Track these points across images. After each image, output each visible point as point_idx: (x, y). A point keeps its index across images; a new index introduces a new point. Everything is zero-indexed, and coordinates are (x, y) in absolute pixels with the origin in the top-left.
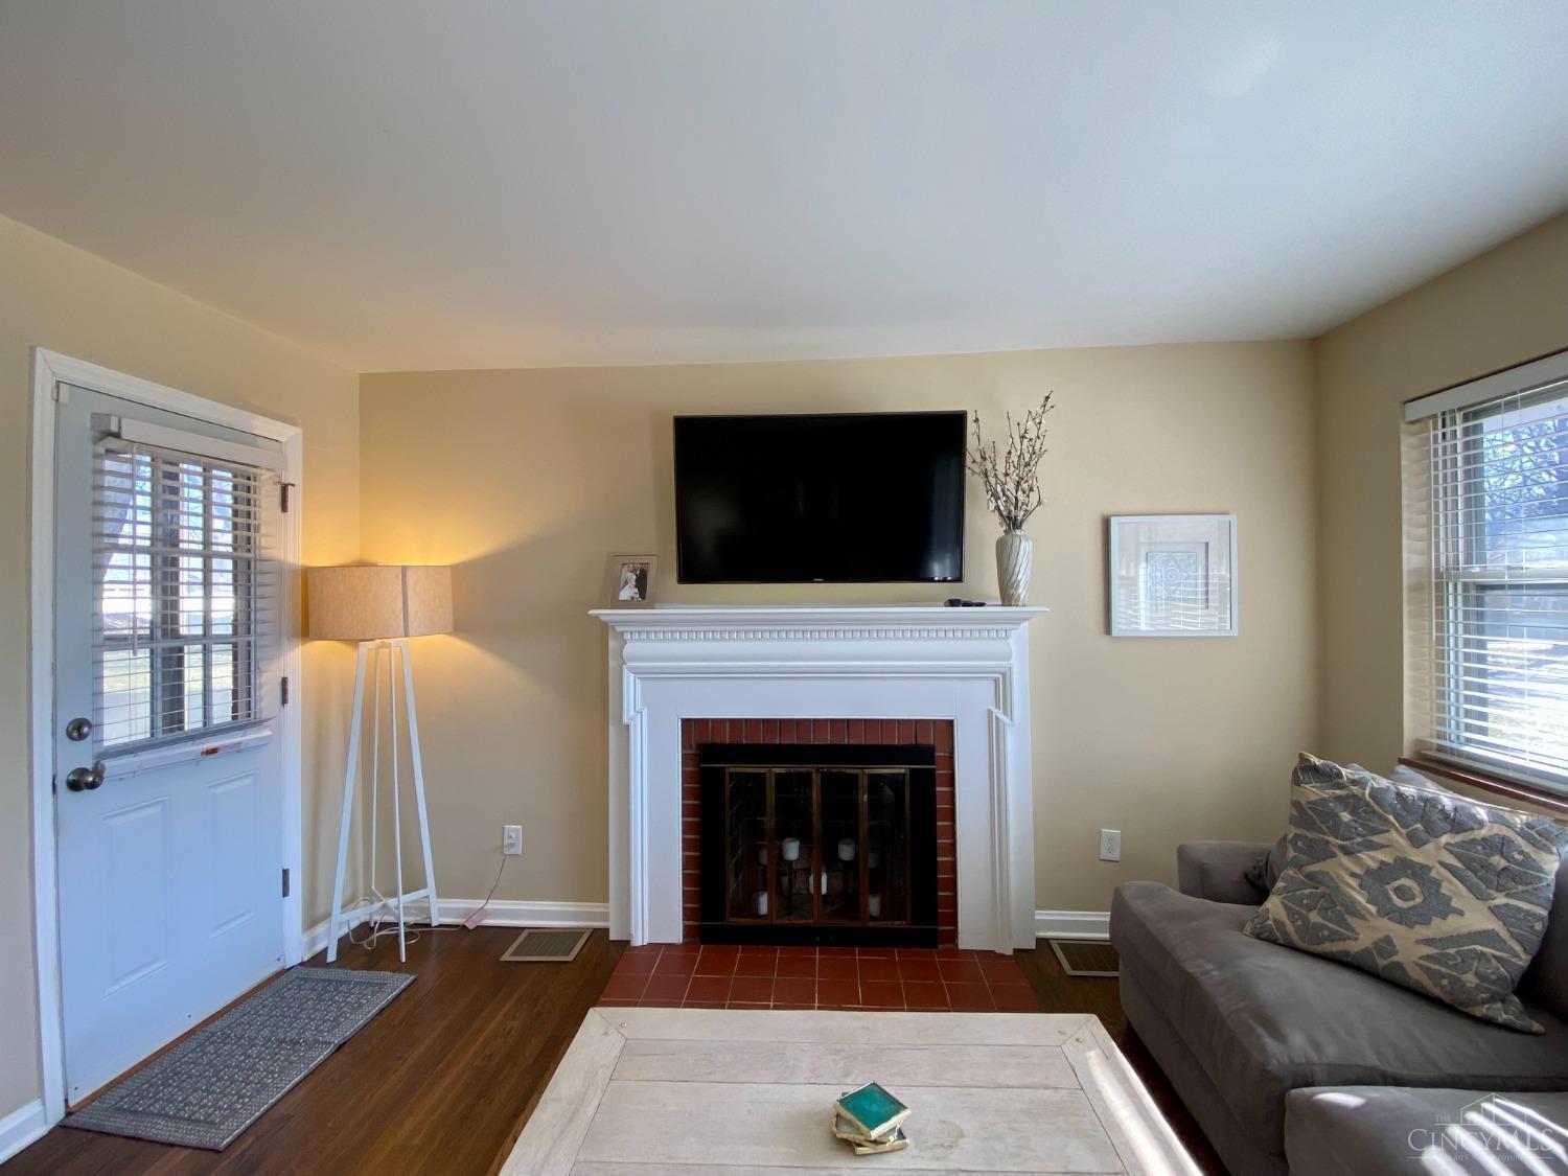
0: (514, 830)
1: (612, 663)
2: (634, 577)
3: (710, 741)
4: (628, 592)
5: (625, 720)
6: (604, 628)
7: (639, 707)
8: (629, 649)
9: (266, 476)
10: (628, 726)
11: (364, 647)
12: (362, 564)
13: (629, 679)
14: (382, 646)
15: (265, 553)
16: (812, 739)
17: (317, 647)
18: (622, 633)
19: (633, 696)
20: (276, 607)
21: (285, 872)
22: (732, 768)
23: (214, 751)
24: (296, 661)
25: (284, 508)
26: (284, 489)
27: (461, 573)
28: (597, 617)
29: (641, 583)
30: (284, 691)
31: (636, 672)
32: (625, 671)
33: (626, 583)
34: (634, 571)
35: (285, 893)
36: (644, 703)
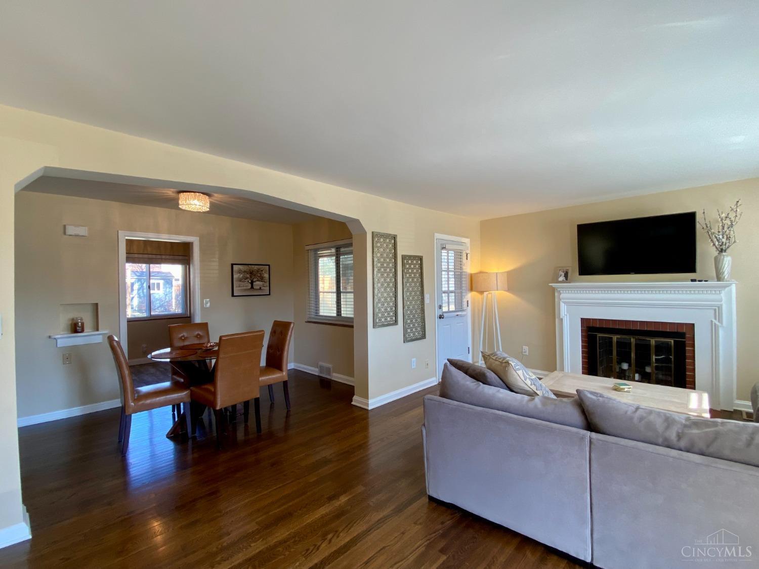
0: (526, 348)
1: (556, 300)
2: (563, 274)
3: (591, 326)
4: (562, 278)
5: (561, 317)
6: (553, 289)
7: (566, 313)
8: (561, 296)
9: (464, 252)
10: (562, 319)
11: (485, 294)
12: (481, 272)
13: (562, 305)
14: (489, 293)
15: (464, 270)
16: (631, 328)
17: (474, 293)
18: (560, 291)
19: (563, 309)
20: (466, 283)
21: (469, 348)
22: (599, 335)
23: (457, 315)
24: (469, 296)
25: (467, 259)
26: (467, 255)
27: (509, 274)
28: (551, 286)
29: (566, 275)
30: (468, 303)
31: (565, 303)
32: (561, 302)
33: (561, 276)
34: (563, 272)
35: (469, 353)
36: (567, 312)
